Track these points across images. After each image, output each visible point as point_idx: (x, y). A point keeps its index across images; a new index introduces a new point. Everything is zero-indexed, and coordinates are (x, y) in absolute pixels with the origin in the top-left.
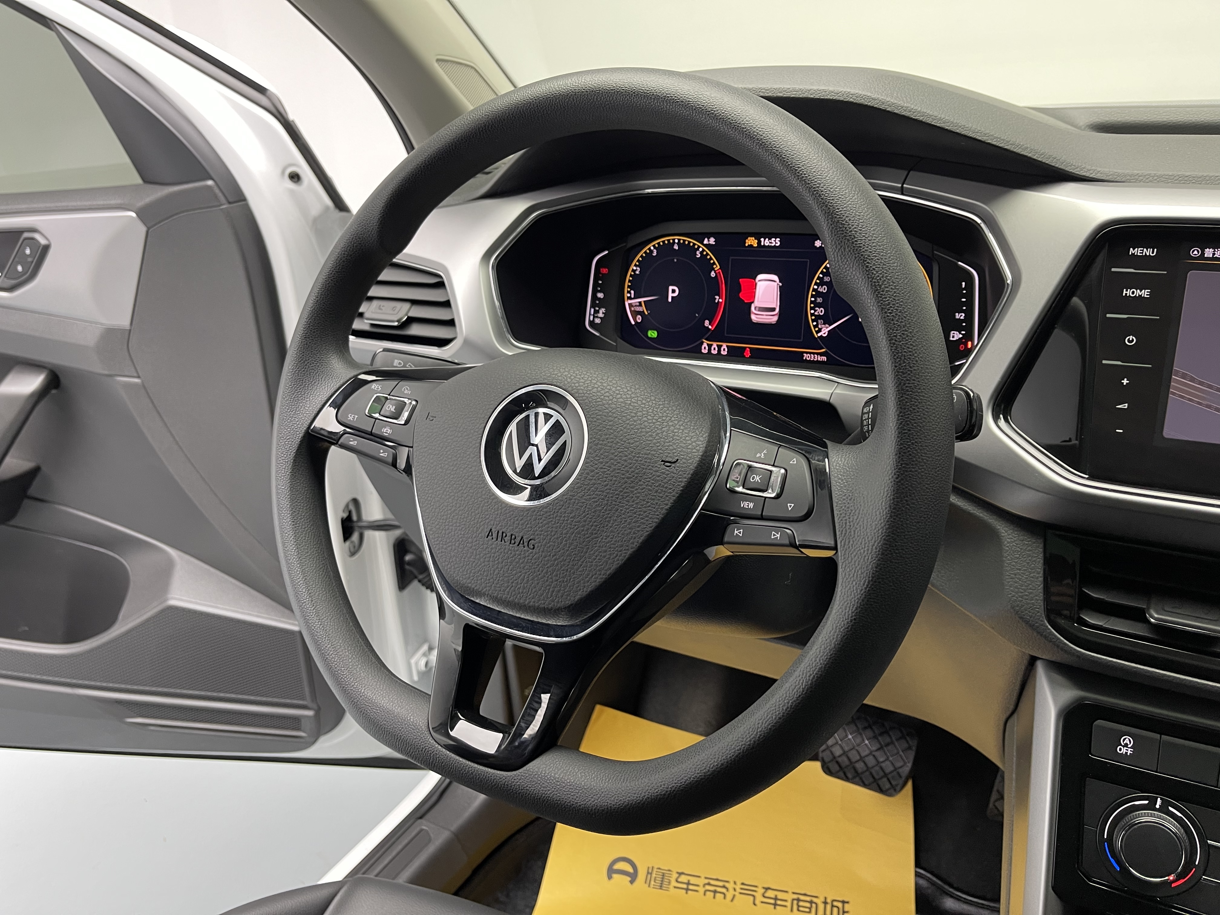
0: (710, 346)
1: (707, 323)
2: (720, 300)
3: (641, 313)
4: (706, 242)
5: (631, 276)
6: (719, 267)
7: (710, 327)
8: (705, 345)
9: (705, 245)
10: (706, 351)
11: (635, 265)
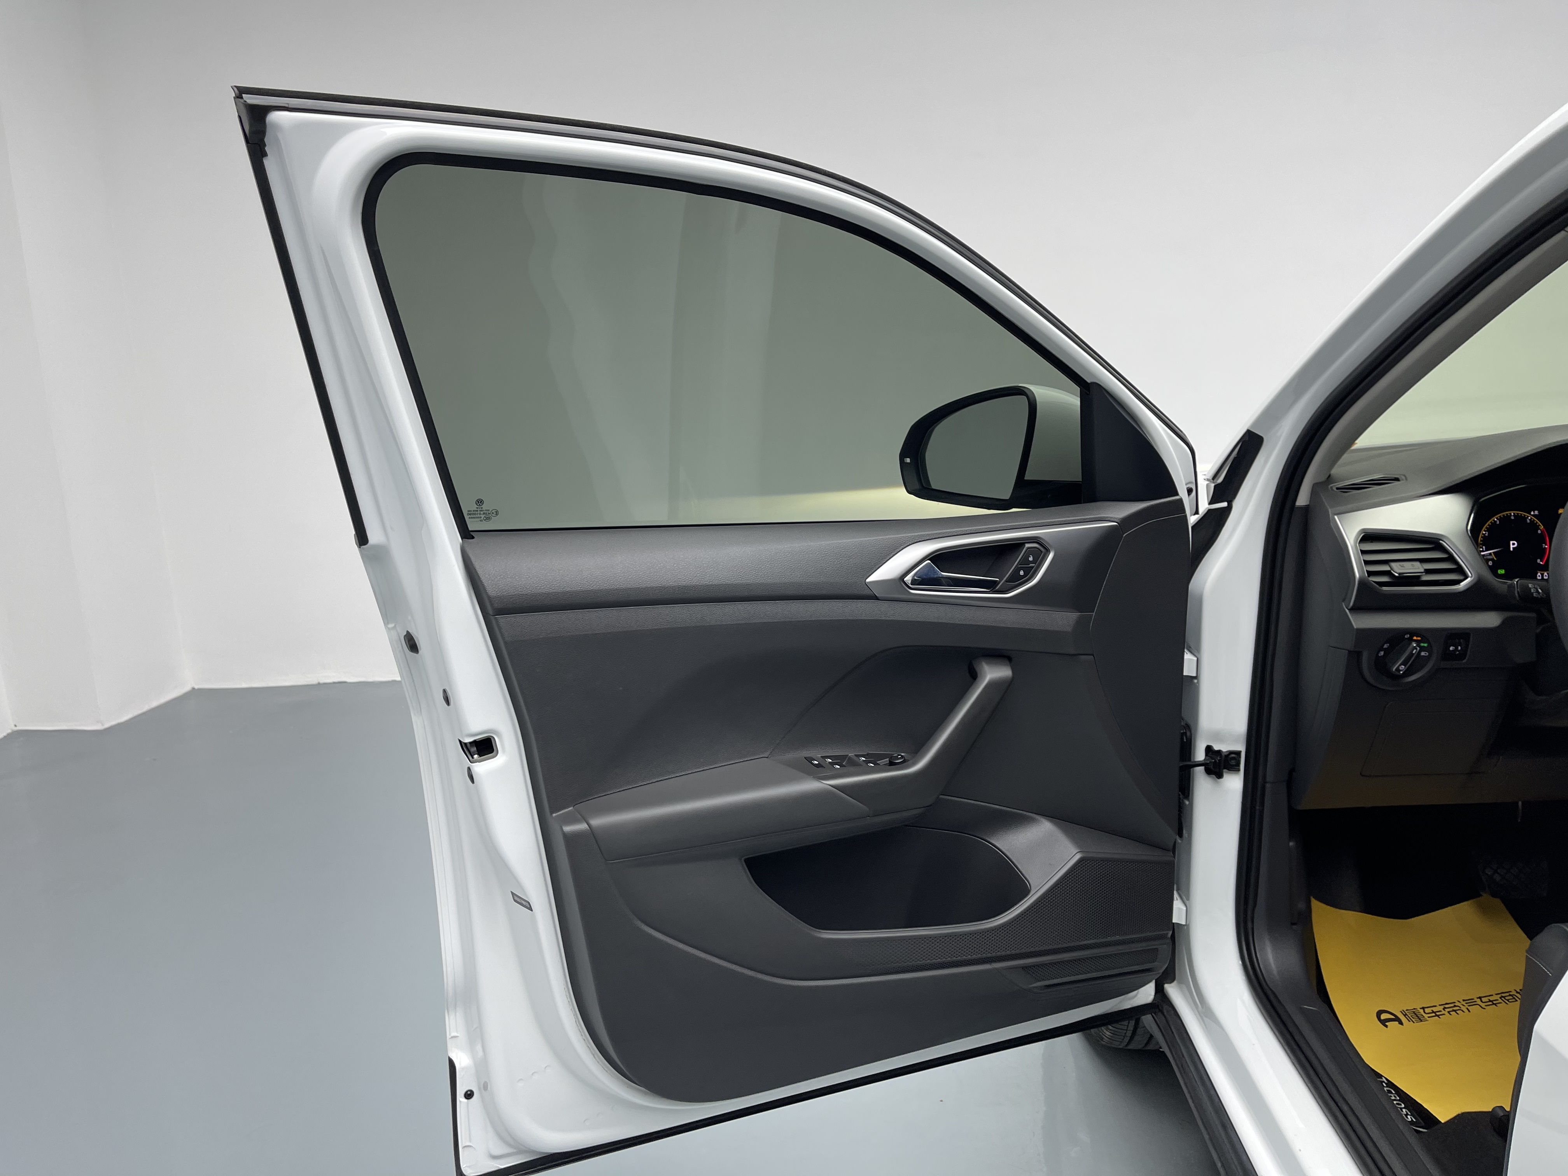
0: (1542, 575)
1: (1539, 561)
2: (1546, 547)
3: (1492, 560)
4: (1532, 513)
5: (1482, 537)
6: (1543, 527)
7: (1541, 563)
8: (1539, 574)
9: (1532, 515)
10: (1540, 578)
11: (1485, 531)
